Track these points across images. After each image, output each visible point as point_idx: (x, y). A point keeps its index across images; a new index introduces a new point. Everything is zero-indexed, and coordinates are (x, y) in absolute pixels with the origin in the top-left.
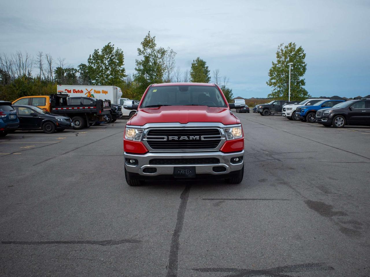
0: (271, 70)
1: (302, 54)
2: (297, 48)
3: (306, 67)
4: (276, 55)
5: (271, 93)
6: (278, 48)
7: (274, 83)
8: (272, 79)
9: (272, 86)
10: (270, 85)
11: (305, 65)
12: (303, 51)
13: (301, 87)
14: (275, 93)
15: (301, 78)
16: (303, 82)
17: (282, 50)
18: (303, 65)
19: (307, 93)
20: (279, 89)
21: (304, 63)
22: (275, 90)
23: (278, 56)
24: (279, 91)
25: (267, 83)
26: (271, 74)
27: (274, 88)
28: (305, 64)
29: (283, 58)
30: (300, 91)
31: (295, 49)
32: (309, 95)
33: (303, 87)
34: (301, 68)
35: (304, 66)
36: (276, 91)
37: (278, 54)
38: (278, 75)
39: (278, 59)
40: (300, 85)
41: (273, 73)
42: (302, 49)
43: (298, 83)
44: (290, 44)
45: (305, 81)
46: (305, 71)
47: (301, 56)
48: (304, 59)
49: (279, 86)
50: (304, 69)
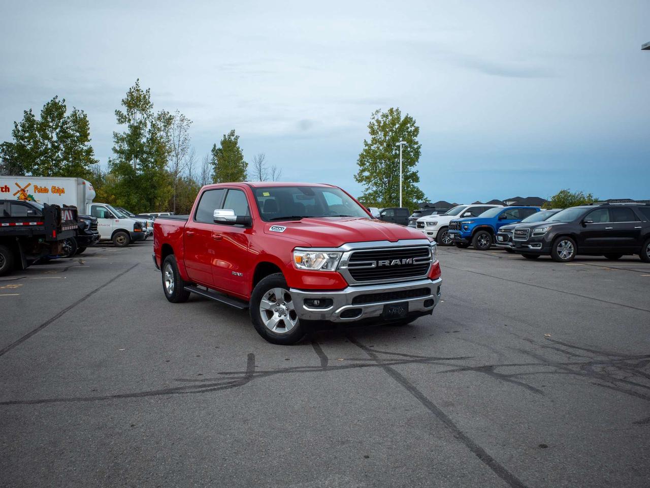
0: (362, 156)
1: (413, 128)
2: (402, 118)
3: (420, 150)
4: (369, 130)
5: (362, 195)
6: (372, 117)
7: (367, 178)
8: (363, 171)
9: (364, 182)
10: (360, 181)
11: (419, 147)
12: (415, 122)
13: (412, 185)
14: (370, 194)
15: (412, 169)
16: (415, 177)
17: (379, 122)
18: (416, 146)
19: (423, 195)
20: (375, 189)
21: (417, 143)
22: (367, 189)
23: (373, 132)
24: (376, 192)
25: (355, 177)
26: (362, 163)
27: (366, 187)
28: (419, 144)
29: (381, 135)
30: (412, 191)
31: (399, 118)
32: (426, 198)
33: (415, 184)
34: (412, 152)
35: (416, 149)
36: (370, 191)
37: (371, 127)
38: (374, 164)
39: (374, 136)
40: (410, 181)
41: (365, 161)
42: (412, 118)
43: (406, 178)
44: (391, 111)
45: (419, 175)
46: (418, 158)
47: (411, 130)
48: (416, 136)
49: (376, 184)
50: (417, 154)
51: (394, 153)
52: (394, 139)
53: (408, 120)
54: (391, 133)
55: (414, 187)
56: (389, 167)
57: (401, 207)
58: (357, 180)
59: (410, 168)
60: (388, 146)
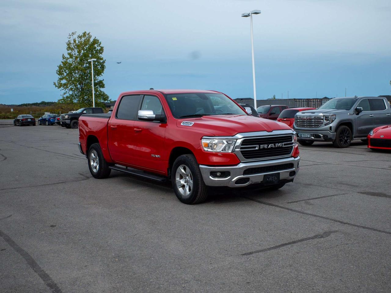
0: (60, 67)
1: (99, 48)
2: (91, 40)
3: (105, 64)
4: (66, 46)
5: (62, 98)
6: (69, 37)
7: (65, 84)
8: (61, 79)
9: (62, 88)
10: (59, 87)
11: (104, 62)
12: (100, 43)
13: (100, 90)
14: (67, 97)
15: (100, 78)
16: (101, 84)
17: (75, 41)
18: (101, 61)
19: (108, 97)
20: (71, 93)
21: (102, 59)
22: (65, 94)
23: (69, 48)
24: (72, 95)
25: (55, 84)
26: (60, 73)
27: (64, 91)
28: (104, 59)
29: (75, 53)
30: (100, 94)
31: (89, 40)
32: (111, 100)
33: (102, 89)
34: (99, 65)
35: (102, 63)
36: (67, 95)
37: (69, 44)
38: (70, 74)
39: (70, 51)
40: (98, 87)
41: (63, 71)
42: (98, 40)
43: (95, 84)
44: (84, 34)
45: (104, 82)
46: (103, 70)
47: (98, 49)
48: (101, 53)
49: (71, 89)
50: (103, 67)
51: (85, 66)
52: (86, 56)
53: (96, 41)
54: (82, 50)
55: (101, 92)
56: (82, 77)
57: (94, 107)
58: (56, 86)
59: (97, 77)
60: (81, 60)
